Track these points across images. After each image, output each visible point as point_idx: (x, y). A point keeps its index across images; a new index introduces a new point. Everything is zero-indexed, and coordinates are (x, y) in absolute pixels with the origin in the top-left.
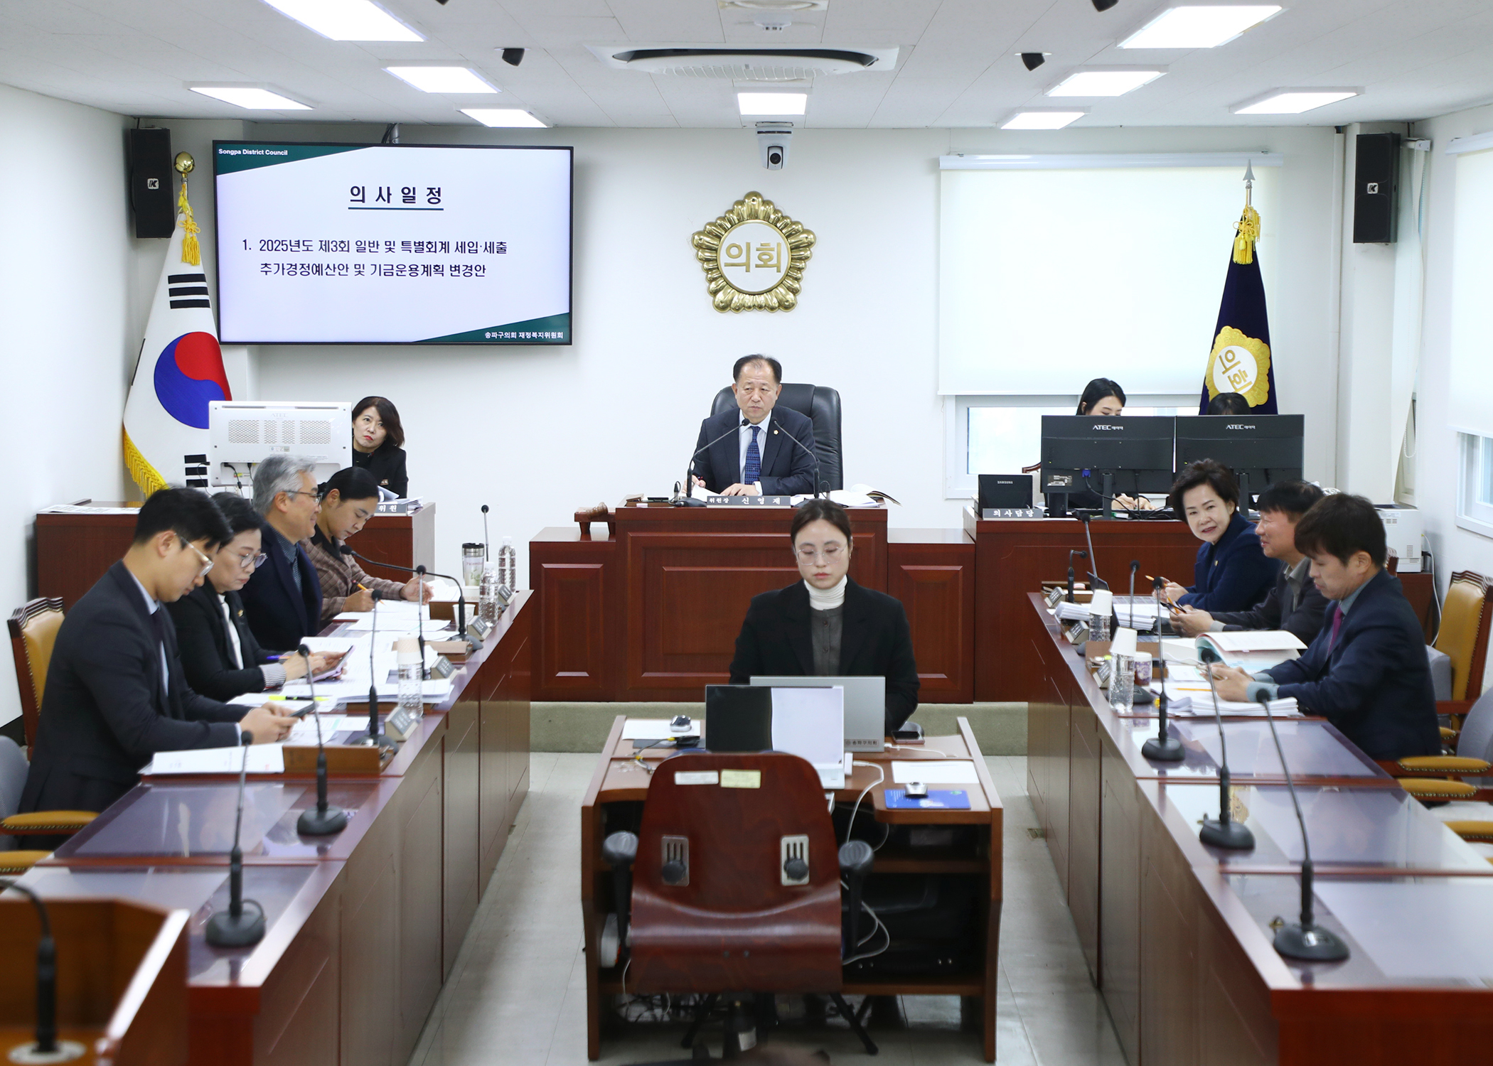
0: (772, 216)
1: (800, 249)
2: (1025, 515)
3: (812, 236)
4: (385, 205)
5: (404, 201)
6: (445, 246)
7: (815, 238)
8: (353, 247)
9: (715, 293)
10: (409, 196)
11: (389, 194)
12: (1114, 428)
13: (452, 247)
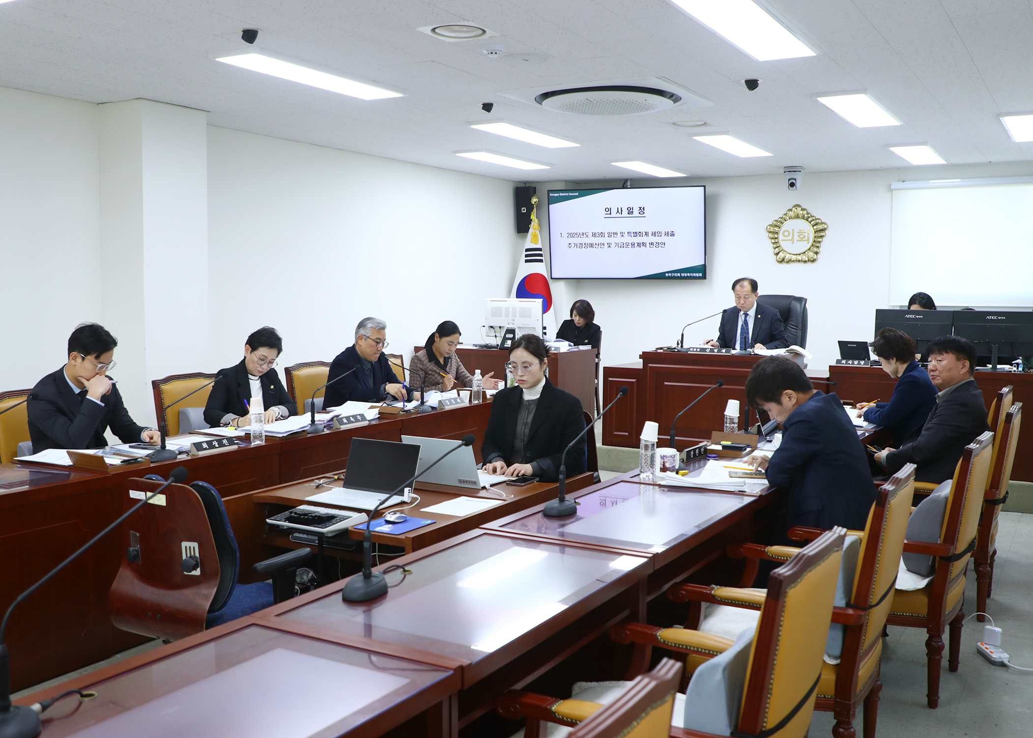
0: (806, 216)
1: (820, 232)
2: (859, 364)
3: (826, 226)
4: (620, 215)
5: (628, 213)
6: (647, 234)
7: (828, 226)
8: (606, 235)
9: (777, 254)
10: (630, 211)
11: (622, 211)
12: (917, 317)
13: (650, 234)
